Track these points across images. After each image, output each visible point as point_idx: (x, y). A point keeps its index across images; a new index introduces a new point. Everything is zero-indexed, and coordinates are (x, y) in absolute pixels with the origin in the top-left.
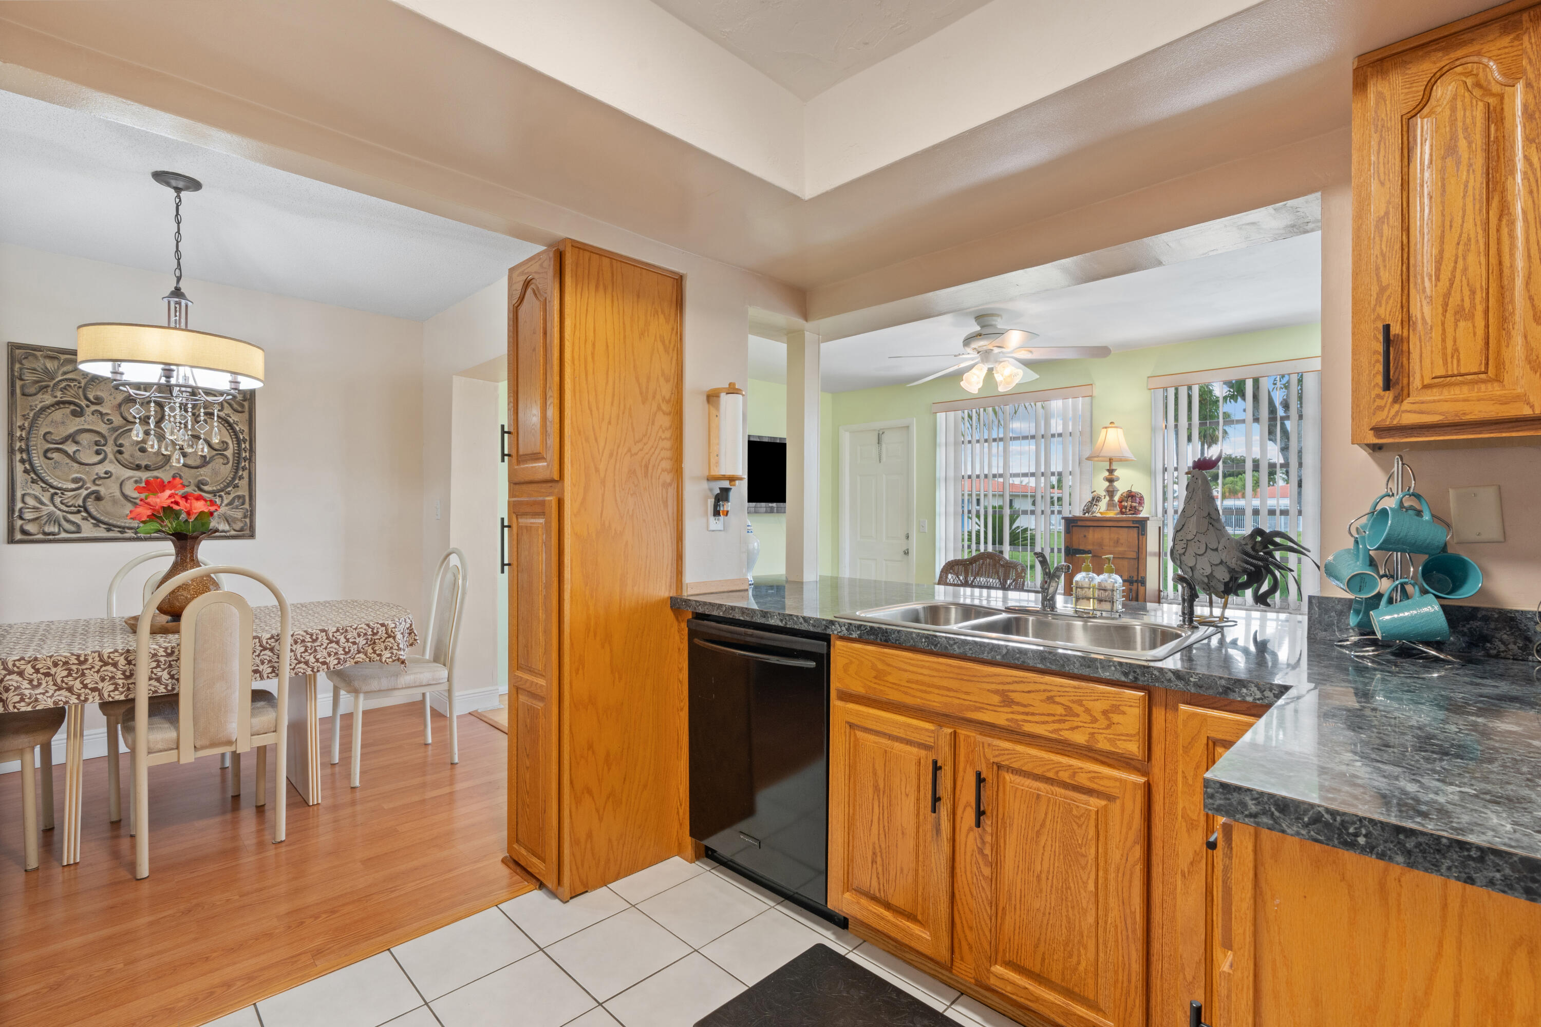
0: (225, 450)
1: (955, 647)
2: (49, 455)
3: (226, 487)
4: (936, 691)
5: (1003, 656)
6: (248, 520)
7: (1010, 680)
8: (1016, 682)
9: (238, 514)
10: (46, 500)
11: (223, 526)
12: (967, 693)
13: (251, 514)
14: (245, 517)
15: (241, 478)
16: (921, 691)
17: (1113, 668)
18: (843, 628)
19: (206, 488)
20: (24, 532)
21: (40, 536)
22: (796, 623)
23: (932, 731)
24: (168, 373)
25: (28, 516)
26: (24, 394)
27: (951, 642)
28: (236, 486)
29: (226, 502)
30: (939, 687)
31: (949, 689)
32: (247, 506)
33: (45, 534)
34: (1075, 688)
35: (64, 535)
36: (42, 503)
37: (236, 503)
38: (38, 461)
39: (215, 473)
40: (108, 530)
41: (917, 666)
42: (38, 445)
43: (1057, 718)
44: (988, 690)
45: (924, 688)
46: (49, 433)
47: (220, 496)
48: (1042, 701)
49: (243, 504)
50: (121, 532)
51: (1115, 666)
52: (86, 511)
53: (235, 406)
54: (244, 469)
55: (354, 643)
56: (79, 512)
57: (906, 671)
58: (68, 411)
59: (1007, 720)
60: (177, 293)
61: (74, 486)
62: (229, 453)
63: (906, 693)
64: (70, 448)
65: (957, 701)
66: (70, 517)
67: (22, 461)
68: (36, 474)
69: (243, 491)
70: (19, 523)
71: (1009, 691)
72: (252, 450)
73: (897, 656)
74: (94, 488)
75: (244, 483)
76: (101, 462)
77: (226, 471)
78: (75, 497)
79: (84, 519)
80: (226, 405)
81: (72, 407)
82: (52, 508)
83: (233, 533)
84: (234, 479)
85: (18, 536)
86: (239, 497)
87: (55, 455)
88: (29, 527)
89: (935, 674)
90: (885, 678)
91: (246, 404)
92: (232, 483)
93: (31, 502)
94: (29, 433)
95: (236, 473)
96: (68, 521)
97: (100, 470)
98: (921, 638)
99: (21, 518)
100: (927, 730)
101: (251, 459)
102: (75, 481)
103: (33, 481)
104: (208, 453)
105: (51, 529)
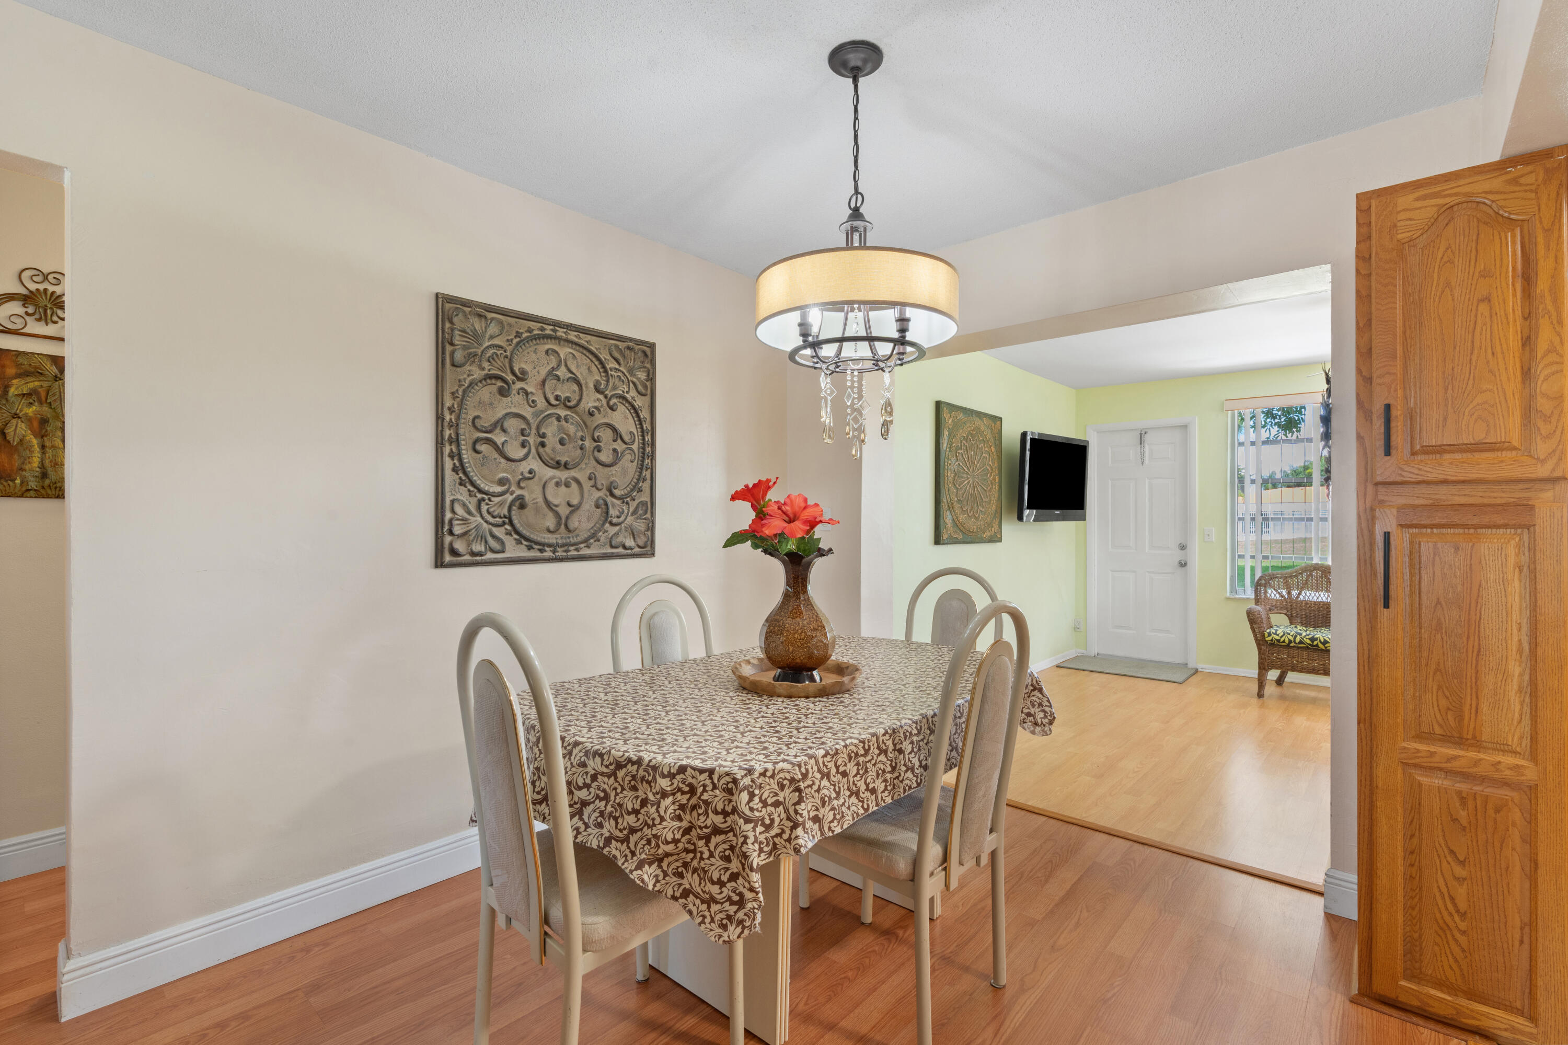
0: (632, 442)
2: (478, 447)
3: (633, 490)
6: (649, 533)
9: (642, 526)
10: (473, 509)
11: (630, 542)
13: (651, 525)
14: (647, 529)
15: (644, 479)
19: (616, 491)
20: (454, 552)
21: (467, 558)
25: (457, 530)
26: (453, 365)
28: (640, 491)
29: (631, 510)
32: (648, 515)
33: (473, 554)
35: (490, 556)
36: (469, 513)
37: (640, 511)
38: (467, 455)
39: (624, 472)
40: (530, 548)
42: (467, 434)
46: (477, 417)
47: (627, 503)
49: (646, 513)
50: (541, 551)
52: (511, 523)
53: (640, 388)
54: (647, 467)
56: (504, 523)
58: (494, 389)
61: (499, 489)
62: (636, 448)
64: (499, 438)
66: (496, 531)
67: (452, 456)
68: (465, 473)
69: (645, 497)
70: (448, 539)
72: (653, 445)
74: (519, 492)
75: (646, 486)
76: (526, 457)
77: (632, 468)
78: (501, 504)
79: (508, 534)
80: (633, 386)
81: (499, 383)
82: (479, 519)
83: (637, 550)
84: (638, 480)
85: (448, 558)
86: (642, 504)
87: (482, 447)
88: (460, 546)
91: (648, 384)
92: (636, 486)
93: (459, 510)
94: (458, 417)
95: (641, 473)
96: (493, 536)
97: (524, 467)
99: (451, 533)
101: (653, 457)
102: (501, 482)
103: (462, 483)
104: (619, 446)
105: (478, 547)
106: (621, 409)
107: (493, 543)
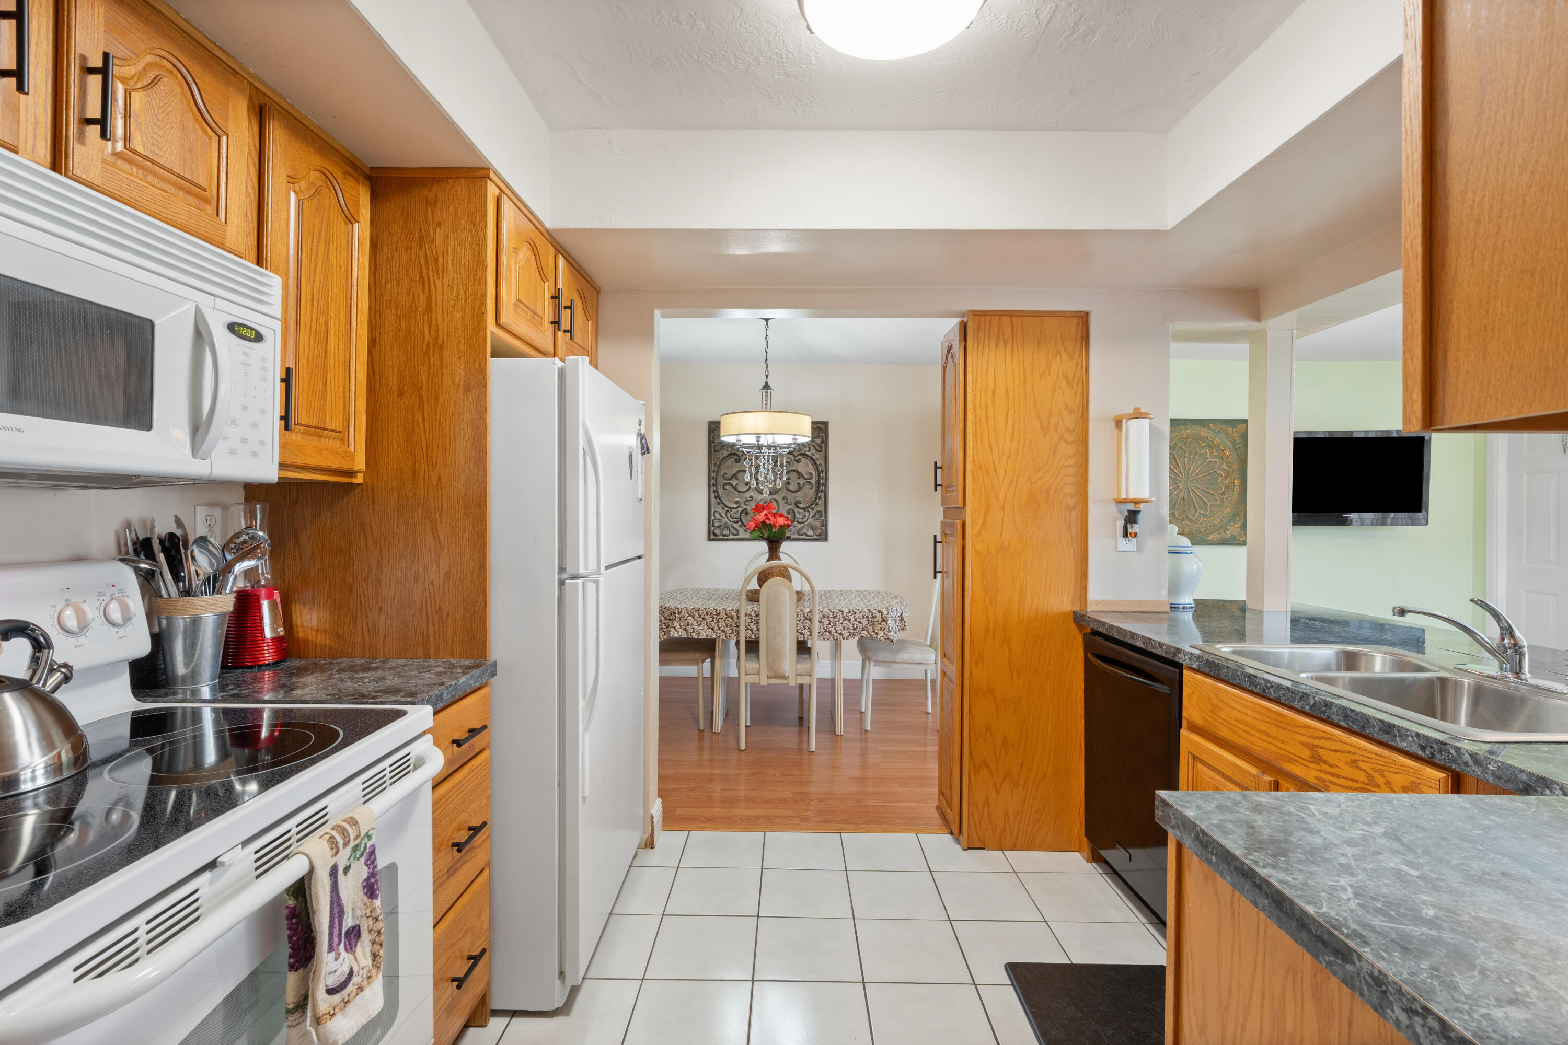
0: (811, 479)
1: (1271, 690)
2: (725, 487)
3: (812, 504)
4: (1258, 735)
5: (1311, 707)
6: (824, 528)
7: (1319, 734)
8: (1324, 738)
9: (818, 524)
10: (724, 515)
11: (810, 532)
12: (1282, 742)
13: (825, 524)
14: (822, 526)
15: (820, 498)
16: (1246, 732)
17: (1410, 739)
18: (1187, 658)
19: (801, 506)
20: (715, 534)
21: (721, 537)
22: (1153, 647)
23: (1254, 776)
24: (758, 438)
25: (716, 524)
26: (715, 451)
27: (1268, 685)
28: (817, 504)
29: (811, 515)
30: (1260, 731)
31: (1268, 735)
32: (823, 518)
33: (724, 535)
34: (1377, 754)
35: (731, 536)
36: (722, 517)
37: (817, 516)
38: (721, 491)
39: (806, 495)
41: (1243, 706)
42: (721, 481)
43: (1360, 785)
44: (1300, 742)
45: (1248, 729)
46: (725, 474)
47: (808, 511)
48: (1347, 763)
49: (821, 516)
51: (1412, 737)
52: (741, 522)
53: (817, 447)
54: (822, 491)
55: (860, 622)
56: (738, 522)
57: (1234, 709)
58: (733, 459)
59: (1316, 777)
60: (766, 386)
61: (735, 506)
62: (813, 481)
63: (1234, 732)
64: (734, 482)
65: (1275, 749)
66: (734, 525)
67: (714, 491)
68: (720, 499)
69: (821, 508)
70: (713, 528)
71: (1317, 746)
72: (826, 478)
73: (1228, 692)
74: (745, 507)
75: (821, 502)
76: (748, 490)
77: (811, 493)
78: (736, 512)
79: (740, 526)
80: (812, 447)
81: (736, 457)
82: (726, 520)
83: (815, 537)
84: (816, 499)
85: (712, 537)
86: (818, 511)
87: (727, 487)
88: (717, 532)
89: (1257, 716)
90: (1218, 714)
91: (823, 445)
92: (815, 502)
93: (718, 516)
94: (717, 475)
95: (817, 494)
96: (733, 528)
97: (747, 495)
98: (1244, 677)
99: (713, 526)
100: (1250, 774)
101: (826, 485)
102: (737, 502)
103: (719, 504)
104: (801, 481)
105: (726, 532)
106: (804, 460)
107: (733, 531)
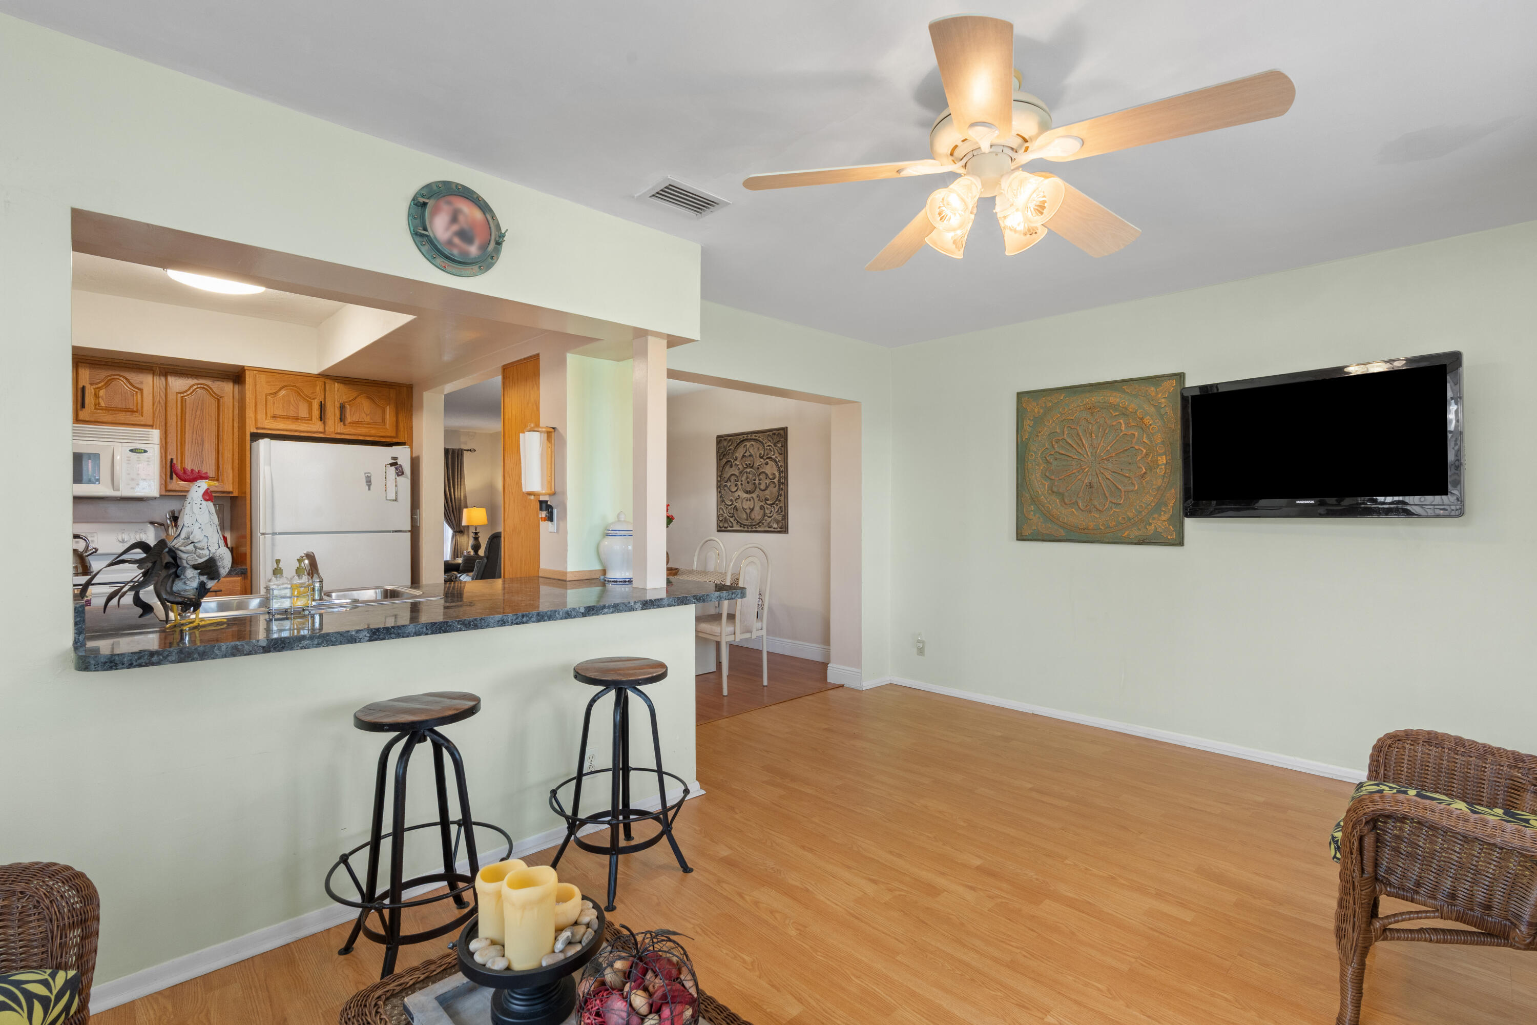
0: (774, 479)
2: (725, 489)
3: (776, 501)
6: (785, 522)
9: (779, 518)
10: (725, 511)
11: (776, 525)
13: (785, 517)
14: (782, 520)
15: (781, 495)
19: (768, 502)
20: (721, 527)
21: (723, 529)
26: (720, 460)
28: (780, 501)
29: (776, 510)
32: (784, 512)
33: (725, 528)
35: (729, 529)
36: (724, 513)
37: (780, 511)
38: (723, 492)
39: (771, 493)
40: (741, 526)
42: (722, 484)
46: (724, 479)
47: (774, 507)
49: (782, 511)
50: (744, 528)
52: (734, 516)
53: (780, 451)
54: (782, 489)
56: (732, 517)
58: (729, 465)
61: (730, 503)
62: (776, 481)
64: (729, 484)
66: (730, 519)
67: (720, 492)
68: (722, 498)
69: (783, 504)
70: (719, 522)
72: (786, 478)
74: (735, 505)
75: (783, 498)
76: (737, 490)
77: (775, 490)
78: (731, 510)
79: (734, 520)
80: (776, 451)
81: (730, 463)
82: (726, 515)
83: (779, 529)
84: (778, 497)
85: (719, 529)
86: (780, 507)
88: (722, 525)
91: (783, 448)
92: (778, 499)
93: (722, 512)
94: (721, 478)
95: (780, 492)
96: (730, 522)
97: (736, 494)
99: (720, 520)
101: (786, 483)
102: (731, 501)
103: (722, 502)
104: (768, 481)
105: (726, 525)
106: (771, 463)
107: (731, 525)
